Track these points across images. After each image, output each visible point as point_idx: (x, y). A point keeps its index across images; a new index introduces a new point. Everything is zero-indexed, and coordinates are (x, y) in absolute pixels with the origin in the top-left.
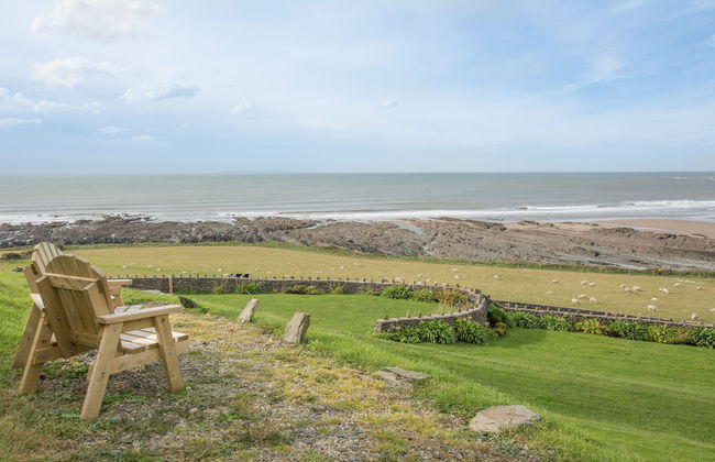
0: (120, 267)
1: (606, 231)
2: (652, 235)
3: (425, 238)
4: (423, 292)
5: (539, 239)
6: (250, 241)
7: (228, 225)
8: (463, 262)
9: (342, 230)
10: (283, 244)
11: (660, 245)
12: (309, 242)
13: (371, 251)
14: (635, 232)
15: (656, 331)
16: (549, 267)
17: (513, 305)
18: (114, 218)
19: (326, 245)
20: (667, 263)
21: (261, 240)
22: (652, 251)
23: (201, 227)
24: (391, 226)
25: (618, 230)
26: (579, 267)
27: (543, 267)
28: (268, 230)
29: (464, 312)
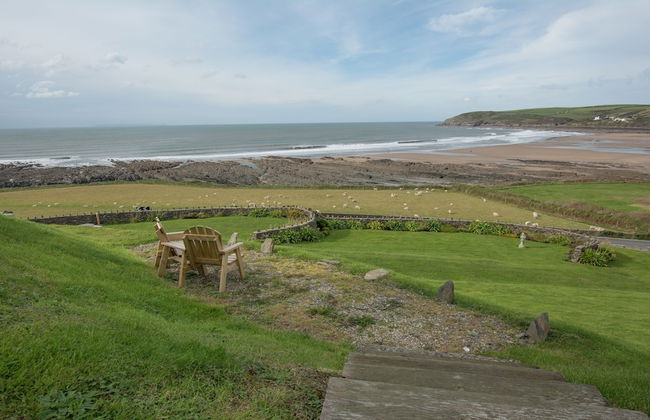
0: (31, 206)
1: (375, 162)
2: (402, 163)
3: (260, 171)
4: (275, 212)
5: (335, 169)
6: (131, 179)
7: (109, 167)
8: (289, 187)
9: (200, 168)
10: (159, 181)
11: (406, 170)
12: (177, 178)
13: (223, 182)
14: (392, 161)
15: (409, 225)
16: (343, 188)
17: (330, 215)
18: (9, 166)
19: (191, 180)
20: (411, 181)
21: (139, 178)
22: (402, 173)
23: (87, 170)
24: (234, 164)
25: (382, 161)
26: (361, 186)
27: (339, 188)
28: (143, 170)
29: (305, 223)
